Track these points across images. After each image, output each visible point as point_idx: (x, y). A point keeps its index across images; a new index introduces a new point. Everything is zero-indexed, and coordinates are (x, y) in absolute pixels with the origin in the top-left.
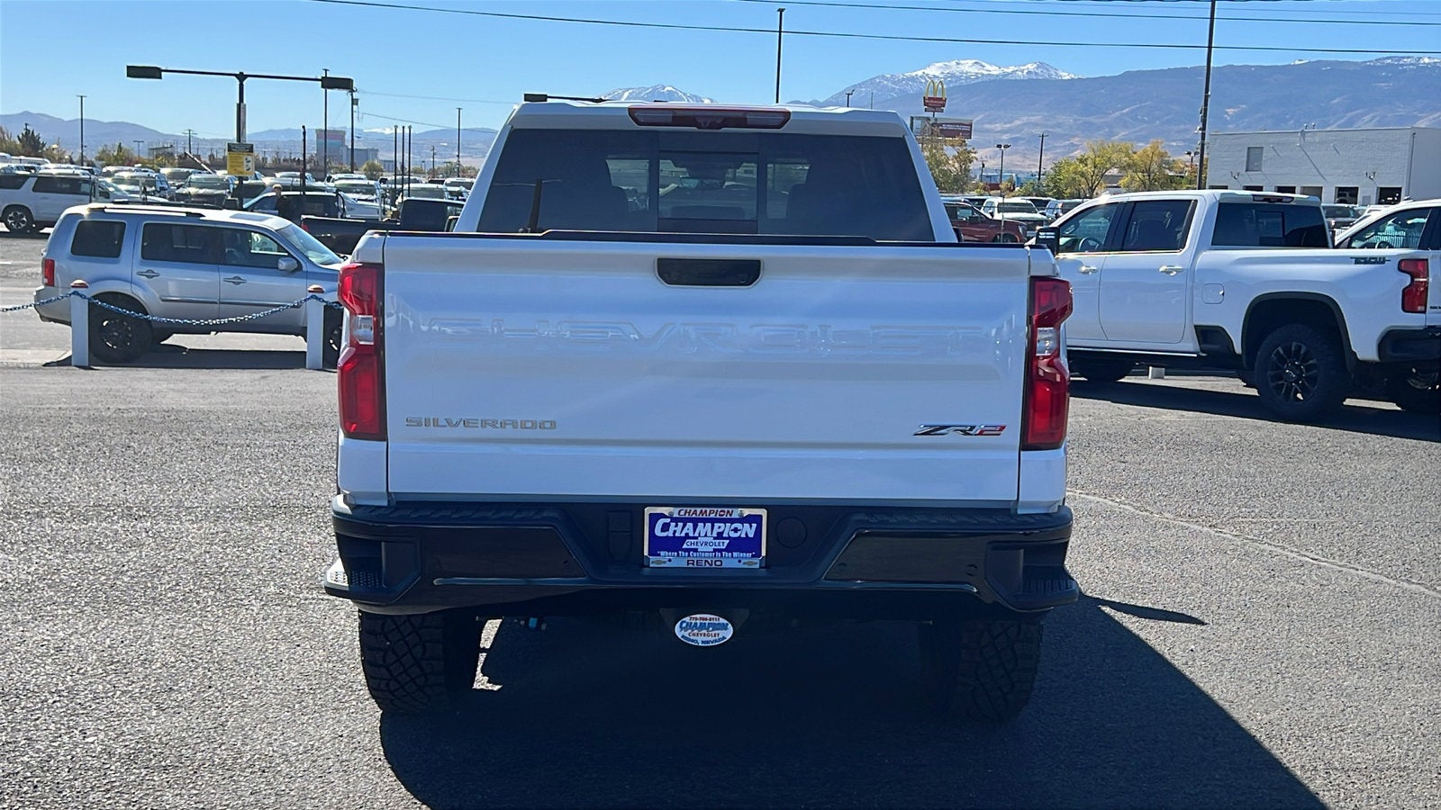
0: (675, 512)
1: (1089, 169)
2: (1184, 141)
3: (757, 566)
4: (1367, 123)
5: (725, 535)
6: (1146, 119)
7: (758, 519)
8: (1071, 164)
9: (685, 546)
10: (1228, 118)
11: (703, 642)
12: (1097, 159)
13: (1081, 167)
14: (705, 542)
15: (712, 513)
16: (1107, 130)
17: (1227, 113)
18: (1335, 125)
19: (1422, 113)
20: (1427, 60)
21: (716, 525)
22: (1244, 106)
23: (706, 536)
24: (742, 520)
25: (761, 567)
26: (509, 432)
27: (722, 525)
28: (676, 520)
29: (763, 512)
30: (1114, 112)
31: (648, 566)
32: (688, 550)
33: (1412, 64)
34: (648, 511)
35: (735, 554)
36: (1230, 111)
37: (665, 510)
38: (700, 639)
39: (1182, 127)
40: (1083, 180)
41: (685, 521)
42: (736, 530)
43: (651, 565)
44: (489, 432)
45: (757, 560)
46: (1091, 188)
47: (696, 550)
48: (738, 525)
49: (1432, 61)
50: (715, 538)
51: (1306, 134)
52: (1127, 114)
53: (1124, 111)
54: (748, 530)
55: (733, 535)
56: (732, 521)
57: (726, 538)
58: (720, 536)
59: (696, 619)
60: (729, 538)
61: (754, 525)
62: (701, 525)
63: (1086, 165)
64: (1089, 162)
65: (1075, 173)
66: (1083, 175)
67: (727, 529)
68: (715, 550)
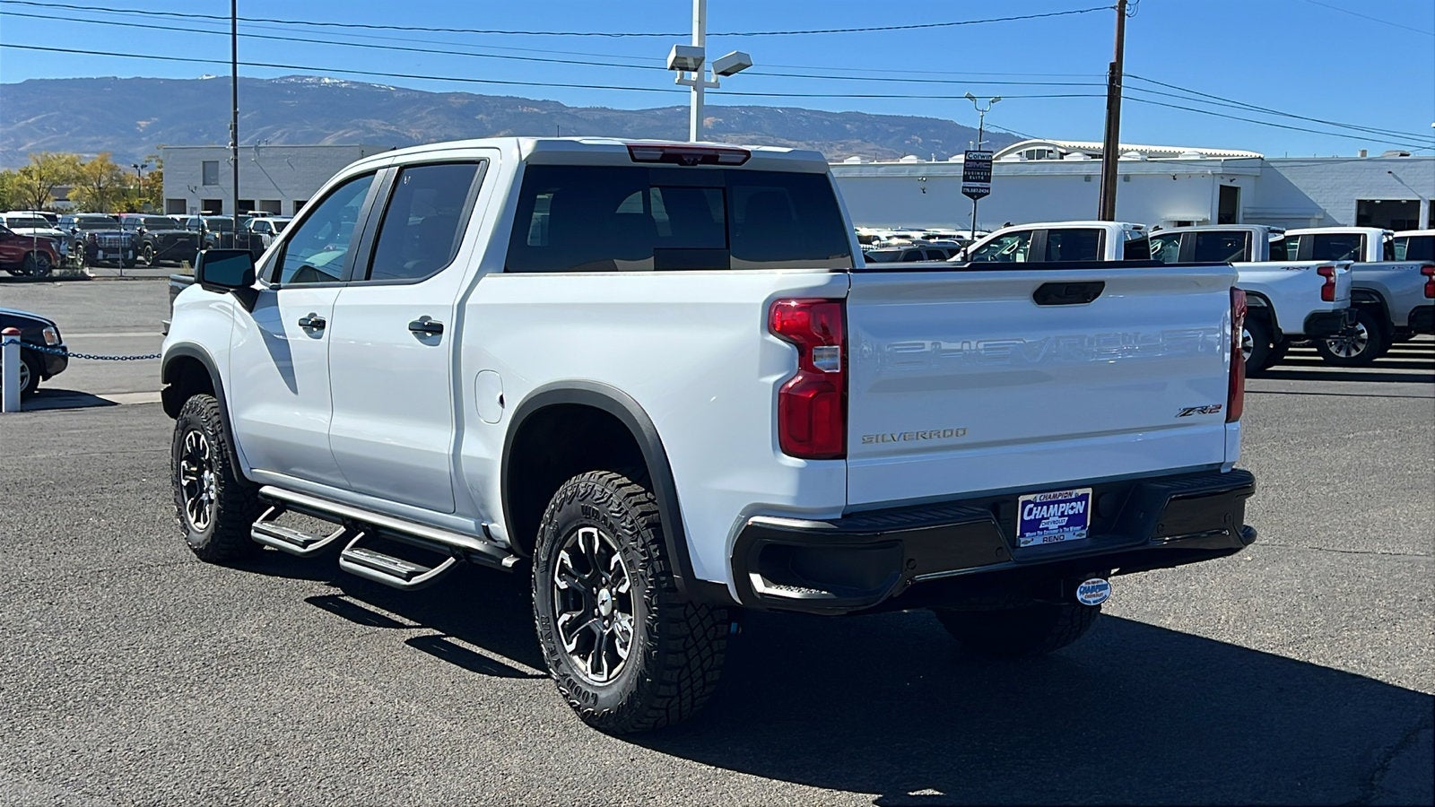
0: (1038, 497)
1: (36, 182)
2: (98, 153)
3: (1084, 537)
4: (278, 138)
5: (1066, 514)
6: (55, 129)
7: (1085, 497)
8: (15, 176)
9: (1041, 527)
10: (141, 130)
11: (1094, 602)
12: (43, 171)
13: (26, 180)
14: (1053, 519)
15: (1060, 495)
16: (13, 140)
17: (139, 125)
18: (246, 141)
19: (327, 129)
20: (327, 80)
21: (1061, 505)
22: (156, 119)
23: (1054, 516)
24: (1076, 500)
25: (1087, 537)
26: (935, 442)
27: (1064, 505)
28: (1037, 505)
29: (1089, 491)
30: (18, 122)
31: (1019, 547)
32: (1043, 529)
33: (313, 84)
34: (1021, 499)
35: (1071, 528)
36: (143, 124)
37: (1031, 497)
38: (1091, 600)
39: (94, 138)
40: (29, 192)
41: (1042, 504)
42: (1072, 508)
43: (1022, 545)
44: (922, 443)
45: (1084, 532)
46: (39, 201)
47: (1047, 529)
48: (1074, 504)
49: (332, 81)
50: (1060, 517)
51: (261, 150)
52: (33, 123)
53: (30, 121)
54: (1079, 507)
55: (1071, 512)
56: (1070, 501)
57: (1066, 516)
58: (1063, 515)
59: (1089, 583)
60: (1068, 515)
61: (1084, 502)
62: (1052, 506)
63: (31, 177)
64: (34, 174)
65: (21, 185)
66: (29, 187)
67: (1065, 507)
68: (1060, 527)
